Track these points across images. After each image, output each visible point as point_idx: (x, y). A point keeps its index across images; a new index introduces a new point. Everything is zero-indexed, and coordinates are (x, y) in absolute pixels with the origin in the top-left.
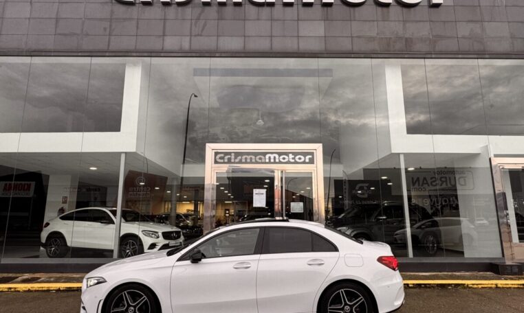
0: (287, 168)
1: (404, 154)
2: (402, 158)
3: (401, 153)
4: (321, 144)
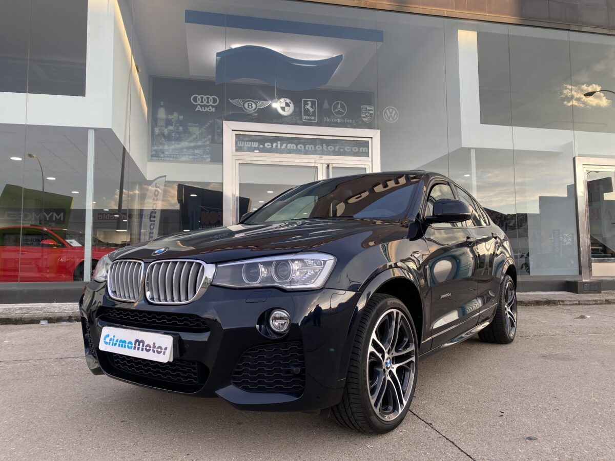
0: (335, 162)
1: (476, 149)
2: (473, 153)
3: (473, 148)
4: (379, 131)
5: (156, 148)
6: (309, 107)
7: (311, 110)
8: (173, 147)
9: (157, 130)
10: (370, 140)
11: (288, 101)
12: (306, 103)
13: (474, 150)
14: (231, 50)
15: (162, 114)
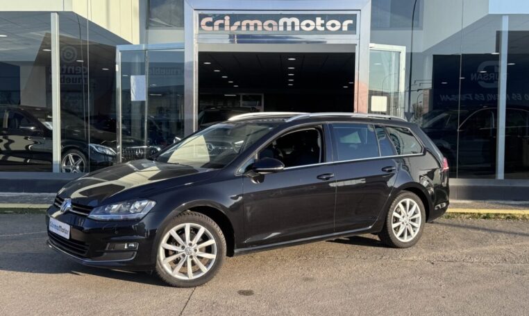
3: (505, 15)
10: (358, 13)
13: (507, 17)
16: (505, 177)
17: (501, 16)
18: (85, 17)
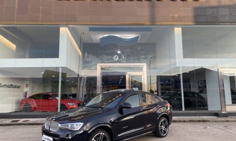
0: (132, 74)
4: (146, 64)
5: (84, 65)
6: (123, 57)
7: (124, 58)
8: (89, 65)
9: (85, 60)
11: (117, 56)
12: (122, 56)
14: (104, 37)
15: (86, 54)
16: (185, 110)
17: (180, 67)
18: (70, 68)
